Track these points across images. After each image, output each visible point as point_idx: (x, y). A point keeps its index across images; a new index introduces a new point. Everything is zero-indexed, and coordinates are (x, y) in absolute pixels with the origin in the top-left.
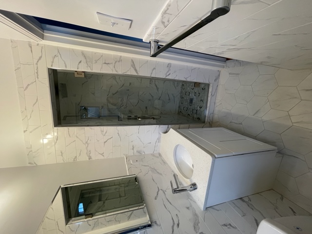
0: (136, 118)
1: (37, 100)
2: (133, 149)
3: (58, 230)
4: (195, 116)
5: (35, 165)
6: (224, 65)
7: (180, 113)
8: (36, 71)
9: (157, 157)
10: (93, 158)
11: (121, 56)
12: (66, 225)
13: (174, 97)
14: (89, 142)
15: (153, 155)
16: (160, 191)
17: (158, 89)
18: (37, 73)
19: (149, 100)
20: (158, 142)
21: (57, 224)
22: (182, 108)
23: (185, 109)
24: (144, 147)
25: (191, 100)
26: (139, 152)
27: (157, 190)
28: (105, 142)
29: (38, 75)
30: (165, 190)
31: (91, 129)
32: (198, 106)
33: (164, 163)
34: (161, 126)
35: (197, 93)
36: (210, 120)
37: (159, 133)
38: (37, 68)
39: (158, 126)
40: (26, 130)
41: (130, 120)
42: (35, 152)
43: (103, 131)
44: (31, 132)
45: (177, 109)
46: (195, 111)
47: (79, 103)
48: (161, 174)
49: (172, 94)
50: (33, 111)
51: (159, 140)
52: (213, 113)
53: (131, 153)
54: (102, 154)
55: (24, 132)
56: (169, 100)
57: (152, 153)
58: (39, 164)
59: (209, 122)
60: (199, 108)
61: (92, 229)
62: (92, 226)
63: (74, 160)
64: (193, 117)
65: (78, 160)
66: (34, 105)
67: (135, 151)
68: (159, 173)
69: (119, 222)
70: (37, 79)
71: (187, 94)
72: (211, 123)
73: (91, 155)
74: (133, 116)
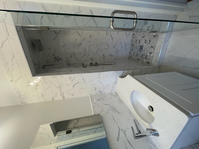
0: (96, 64)
1: (13, 55)
2: (95, 90)
3: (50, 140)
4: (145, 60)
5: (25, 104)
6: (184, 7)
7: (130, 58)
8: (5, 29)
9: (115, 96)
10: (66, 97)
11: (80, 7)
12: (55, 137)
13: (126, 45)
14: (61, 86)
15: (111, 94)
16: (121, 131)
17: (112, 39)
18: (7, 30)
19: (106, 49)
20: (115, 84)
21: (49, 137)
22: (132, 54)
23: (135, 54)
24: (104, 88)
25: (141, 47)
26: (100, 92)
27: (118, 131)
28: (73, 86)
29: (8, 33)
30: (125, 130)
31: (62, 77)
32: (148, 52)
33: (121, 102)
34: (118, 71)
35: (148, 40)
36: (160, 64)
37: (116, 77)
38: (6, 26)
39: (115, 72)
40: (12, 80)
41: (92, 66)
42: (23, 95)
43: (71, 78)
44: (16, 81)
45: (128, 54)
46: (145, 57)
47: (54, 54)
48: (120, 113)
49: (125, 43)
50: (13, 65)
51: (116, 82)
52: (163, 58)
53: (94, 93)
54: (73, 95)
55: (11, 81)
56: (122, 47)
57: (110, 92)
58: (28, 103)
59: (159, 66)
60: (148, 54)
61: (72, 138)
62: (71, 137)
63: (52, 100)
64: (143, 61)
65: (55, 100)
66: (12, 59)
67: (97, 92)
68: (117, 112)
69: (89, 134)
70: (8, 36)
71: (138, 41)
72: (160, 67)
73: (64, 96)
74: (94, 63)
